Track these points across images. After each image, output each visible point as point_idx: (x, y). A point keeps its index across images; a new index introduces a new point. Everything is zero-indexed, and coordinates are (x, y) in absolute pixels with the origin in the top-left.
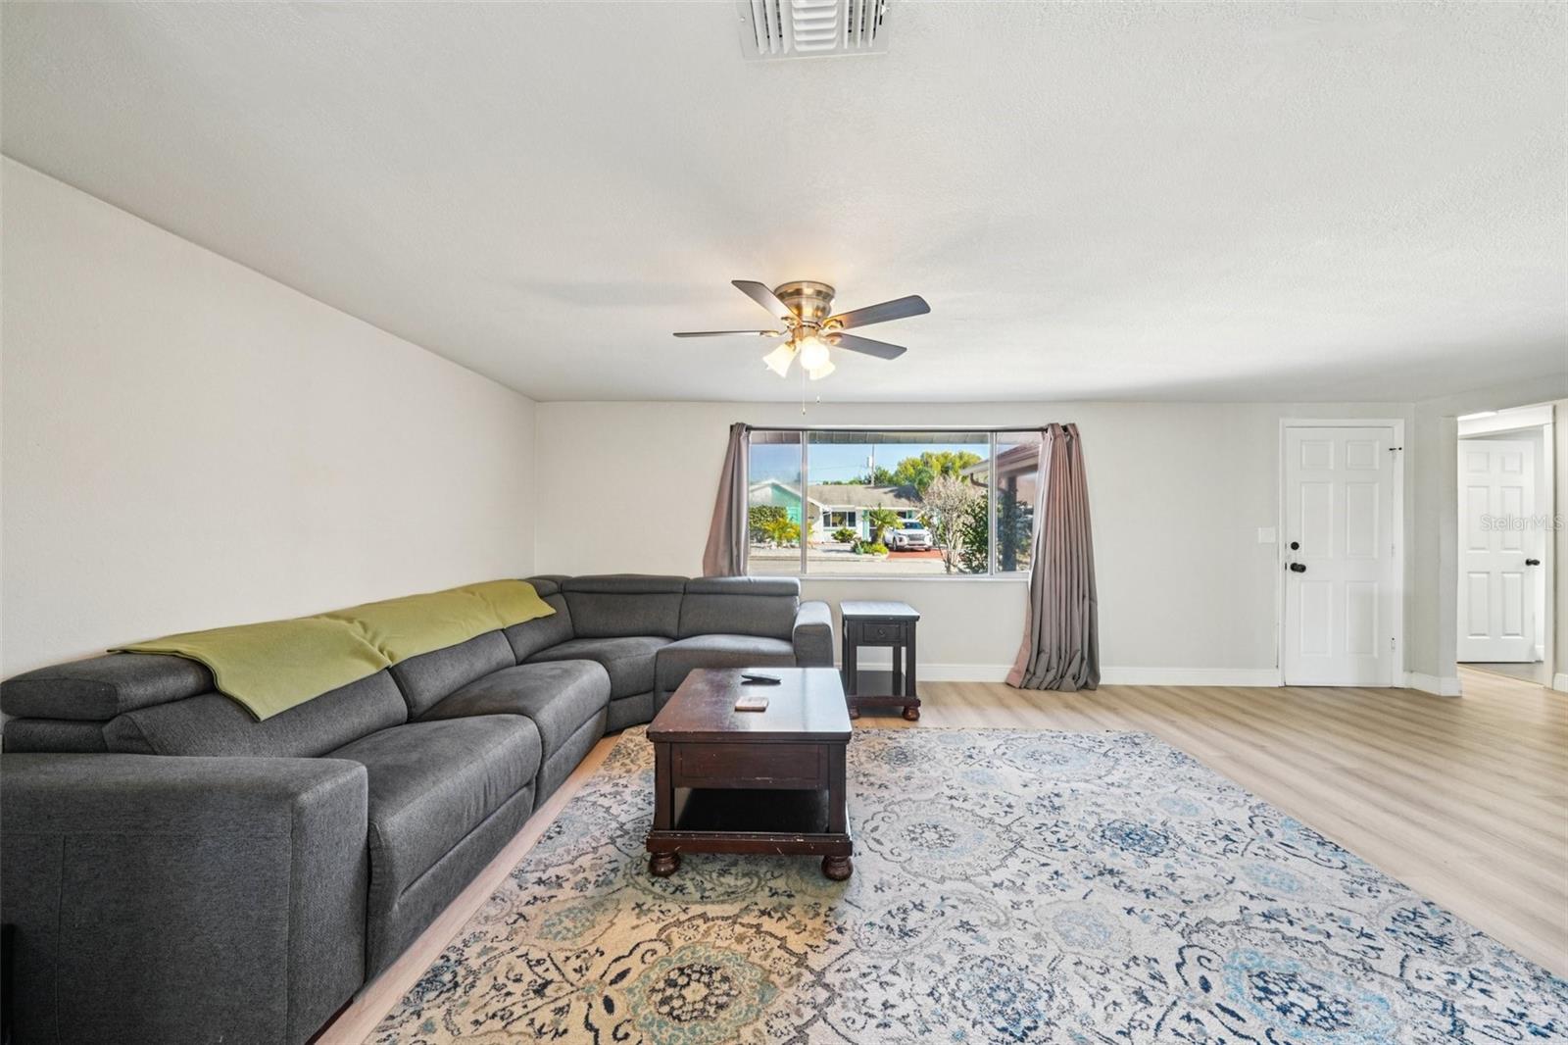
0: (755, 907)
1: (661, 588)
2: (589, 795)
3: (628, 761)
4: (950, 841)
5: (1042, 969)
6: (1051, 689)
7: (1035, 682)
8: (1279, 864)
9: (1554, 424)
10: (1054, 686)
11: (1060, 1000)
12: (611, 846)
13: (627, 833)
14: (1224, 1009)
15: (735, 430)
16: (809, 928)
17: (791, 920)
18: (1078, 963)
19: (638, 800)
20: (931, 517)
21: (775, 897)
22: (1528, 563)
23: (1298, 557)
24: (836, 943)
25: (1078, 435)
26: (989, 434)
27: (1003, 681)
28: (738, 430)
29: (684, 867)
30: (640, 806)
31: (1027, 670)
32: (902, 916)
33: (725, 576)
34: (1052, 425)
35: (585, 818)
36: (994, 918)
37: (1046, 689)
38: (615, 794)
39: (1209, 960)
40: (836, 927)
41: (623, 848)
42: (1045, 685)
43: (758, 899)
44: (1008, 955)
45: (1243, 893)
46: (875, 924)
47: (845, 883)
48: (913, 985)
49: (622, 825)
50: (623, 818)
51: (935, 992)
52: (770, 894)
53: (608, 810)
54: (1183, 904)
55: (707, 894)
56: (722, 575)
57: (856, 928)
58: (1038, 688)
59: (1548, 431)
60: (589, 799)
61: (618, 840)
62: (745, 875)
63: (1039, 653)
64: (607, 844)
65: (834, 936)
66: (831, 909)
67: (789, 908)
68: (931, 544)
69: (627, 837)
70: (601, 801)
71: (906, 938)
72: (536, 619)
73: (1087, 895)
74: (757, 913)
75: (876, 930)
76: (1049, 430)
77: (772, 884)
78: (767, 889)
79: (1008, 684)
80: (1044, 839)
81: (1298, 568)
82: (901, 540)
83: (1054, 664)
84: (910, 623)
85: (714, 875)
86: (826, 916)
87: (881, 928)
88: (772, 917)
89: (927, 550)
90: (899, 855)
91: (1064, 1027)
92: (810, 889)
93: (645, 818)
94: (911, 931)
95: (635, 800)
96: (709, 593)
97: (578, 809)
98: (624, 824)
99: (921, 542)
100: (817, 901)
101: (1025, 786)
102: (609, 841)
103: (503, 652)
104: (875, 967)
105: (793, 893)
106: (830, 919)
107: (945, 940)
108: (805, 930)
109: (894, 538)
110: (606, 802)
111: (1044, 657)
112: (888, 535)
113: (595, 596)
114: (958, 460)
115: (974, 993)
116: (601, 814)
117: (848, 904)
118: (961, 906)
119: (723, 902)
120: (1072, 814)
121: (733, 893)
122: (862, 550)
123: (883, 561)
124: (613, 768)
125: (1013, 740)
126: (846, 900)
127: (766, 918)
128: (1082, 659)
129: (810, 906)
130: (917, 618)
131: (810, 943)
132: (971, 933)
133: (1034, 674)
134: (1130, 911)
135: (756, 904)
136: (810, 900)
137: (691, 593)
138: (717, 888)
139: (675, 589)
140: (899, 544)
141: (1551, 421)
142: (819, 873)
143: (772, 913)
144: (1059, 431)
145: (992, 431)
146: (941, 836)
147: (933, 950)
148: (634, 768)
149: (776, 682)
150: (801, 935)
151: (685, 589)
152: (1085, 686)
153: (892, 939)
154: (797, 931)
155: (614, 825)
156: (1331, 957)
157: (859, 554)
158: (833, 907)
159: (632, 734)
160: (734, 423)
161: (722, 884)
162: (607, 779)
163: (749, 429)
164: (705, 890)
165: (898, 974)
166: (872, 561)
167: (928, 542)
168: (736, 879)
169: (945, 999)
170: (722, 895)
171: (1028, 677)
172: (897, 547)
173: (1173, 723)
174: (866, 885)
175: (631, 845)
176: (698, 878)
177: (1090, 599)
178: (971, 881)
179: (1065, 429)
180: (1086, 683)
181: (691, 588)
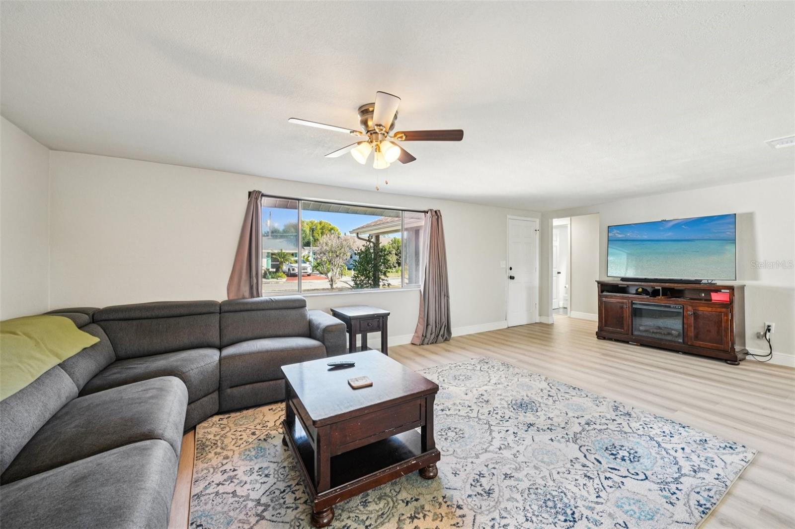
0: (404, 517)
1: (199, 310)
2: (206, 488)
3: (219, 450)
4: (462, 434)
5: (551, 483)
6: (433, 343)
7: (426, 340)
8: (571, 401)
9: (571, 224)
10: (435, 342)
11: (569, 495)
12: (263, 522)
13: (267, 506)
14: (611, 469)
15: (253, 196)
16: (444, 514)
17: (431, 515)
18: (558, 473)
19: (255, 476)
20: (308, 257)
21: (409, 504)
22: (558, 273)
23: (512, 273)
24: (464, 516)
25: (441, 216)
26: (401, 211)
27: (410, 343)
28: (254, 196)
29: (337, 512)
30: (261, 481)
31: (423, 335)
32: (479, 484)
33: (247, 298)
34: (431, 210)
35: (219, 508)
36: (514, 467)
37: (431, 344)
38: (231, 479)
39: (590, 450)
40: (455, 506)
41: (274, 519)
42: (430, 341)
43: (401, 511)
44: (534, 482)
45: (574, 417)
46: (471, 495)
47: (437, 478)
48: (516, 519)
49: (258, 502)
50: (254, 495)
51: (528, 518)
52: (405, 504)
53: (234, 493)
54: (563, 429)
55: (367, 523)
56: (244, 298)
57: (465, 501)
58: (428, 344)
59: (569, 226)
60: (208, 491)
61: (265, 514)
62: (380, 499)
63: (427, 326)
64: (257, 522)
65: (459, 512)
66: (444, 497)
67: (423, 507)
68: (311, 272)
69: (270, 508)
70: (221, 489)
71: (491, 495)
72: (85, 349)
73: (533, 439)
74: (408, 521)
75: (475, 498)
76: (429, 213)
77: (400, 497)
78: (401, 502)
79: (413, 344)
80: (496, 418)
81: (512, 278)
82: (293, 270)
83: (434, 330)
84: (385, 317)
85: (361, 508)
86: (446, 502)
87: (476, 495)
88: (420, 518)
89: (309, 275)
90: (448, 451)
91: (581, 506)
92: (424, 491)
93: (273, 488)
94: (489, 490)
95: (252, 478)
96: (241, 311)
97: (206, 504)
98: (259, 500)
99: (305, 271)
100: (433, 496)
101: (466, 394)
102: (257, 518)
103: (67, 386)
104: (493, 519)
105: (417, 497)
106: (449, 503)
107: (506, 487)
108: (442, 517)
109: (289, 269)
110: (229, 488)
111: (430, 327)
112: (285, 268)
113: (135, 322)
114: (319, 225)
115: (540, 509)
116: (231, 500)
117: (448, 490)
118: (497, 466)
119: (382, 524)
120: (496, 402)
121: (383, 514)
122: (270, 277)
123: (284, 283)
124: (210, 460)
125: (441, 372)
126: (447, 488)
127: (415, 520)
128: (445, 326)
129: (432, 501)
130: (389, 314)
131: (453, 524)
132: (512, 479)
133: (426, 336)
134: (552, 440)
135: (403, 515)
136: (430, 497)
137: (225, 312)
138: (370, 516)
139: (212, 310)
140: (292, 272)
141: (570, 223)
142: (419, 479)
143: (417, 515)
144: (434, 213)
145: (402, 210)
146: (456, 433)
147: (507, 496)
148: (230, 454)
149: (351, 365)
150: (443, 520)
151: (220, 311)
152: (446, 340)
153: (485, 500)
154: (440, 519)
155: (251, 504)
156: (615, 432)
157: (268, 279)
158: (444, 495)
159: (205, 428)
160: (251, 190)
161: (371, 512)
162: (212, 470)
163: (263, 195)
164: (363, 522)
165: (506, 517)
166: (277, 283)
167: (309, 271)
168: (377, 504)
169: (534, 519)
170: (378, 519)
171: (423, 338)
172: (291, 274)
173: (489, 350)
174: (448, 475)
175: (279, 514)
176: (352, 515)
177: (447, 297)
178: (489, 452)
179: (436, 212)
180: (446, 338)
181: (225, 308)
